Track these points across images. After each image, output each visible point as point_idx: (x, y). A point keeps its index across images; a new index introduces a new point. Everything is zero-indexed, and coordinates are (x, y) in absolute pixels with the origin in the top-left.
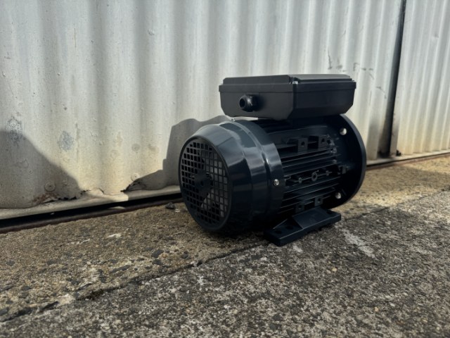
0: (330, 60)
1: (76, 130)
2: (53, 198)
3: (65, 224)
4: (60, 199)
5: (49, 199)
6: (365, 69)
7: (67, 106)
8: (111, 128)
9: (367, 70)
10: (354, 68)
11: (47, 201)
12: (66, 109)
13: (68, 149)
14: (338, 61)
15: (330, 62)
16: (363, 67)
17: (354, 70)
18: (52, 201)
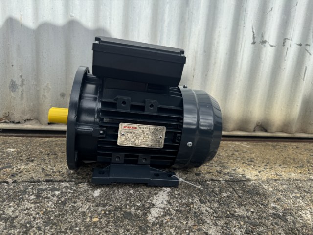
0: (254, 35)
1: (20, 80)
2: (7, 121)
3: (15, 137)
4: (11, 122)
5: (4, 121)
6: (300, 45)
7: (13, 64)
8: (42, 80)
9: (303, 45)
10: (284, 43)
11: (3, 121)
12: (13, 65)
13: (14, 91)
14: (262, 36)
15: (254, 37)
16: (299, 43)
17: (284, 45)
18: (5, 122)
